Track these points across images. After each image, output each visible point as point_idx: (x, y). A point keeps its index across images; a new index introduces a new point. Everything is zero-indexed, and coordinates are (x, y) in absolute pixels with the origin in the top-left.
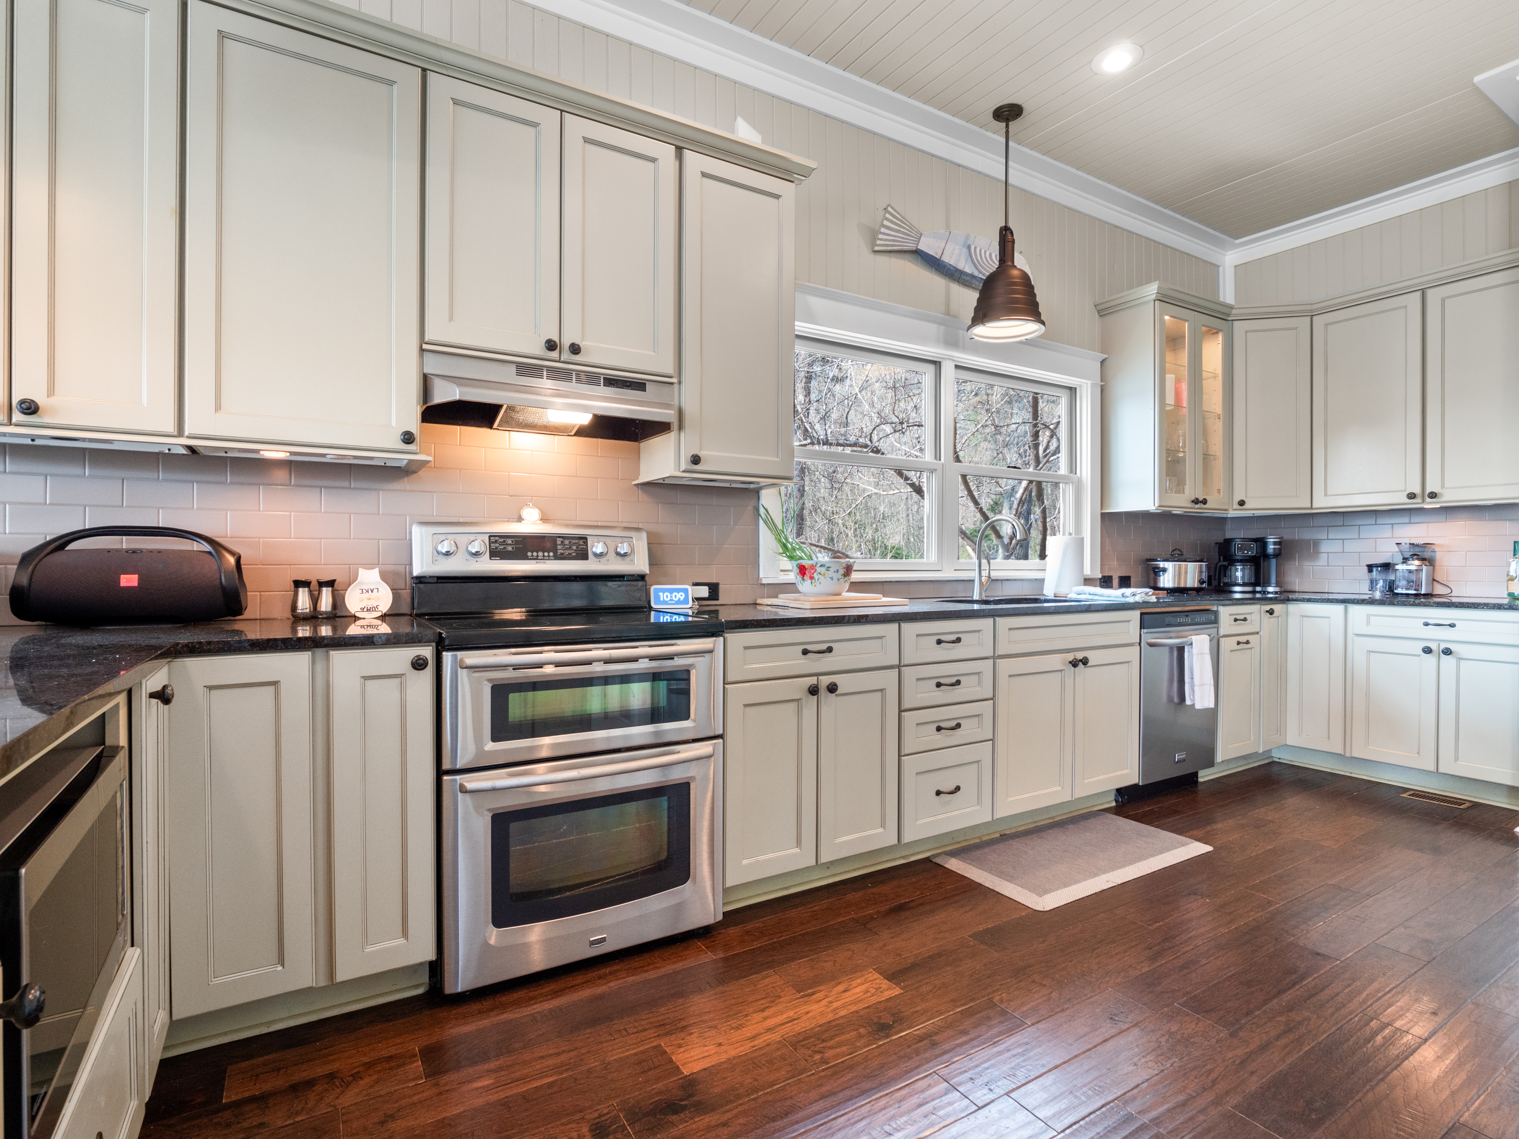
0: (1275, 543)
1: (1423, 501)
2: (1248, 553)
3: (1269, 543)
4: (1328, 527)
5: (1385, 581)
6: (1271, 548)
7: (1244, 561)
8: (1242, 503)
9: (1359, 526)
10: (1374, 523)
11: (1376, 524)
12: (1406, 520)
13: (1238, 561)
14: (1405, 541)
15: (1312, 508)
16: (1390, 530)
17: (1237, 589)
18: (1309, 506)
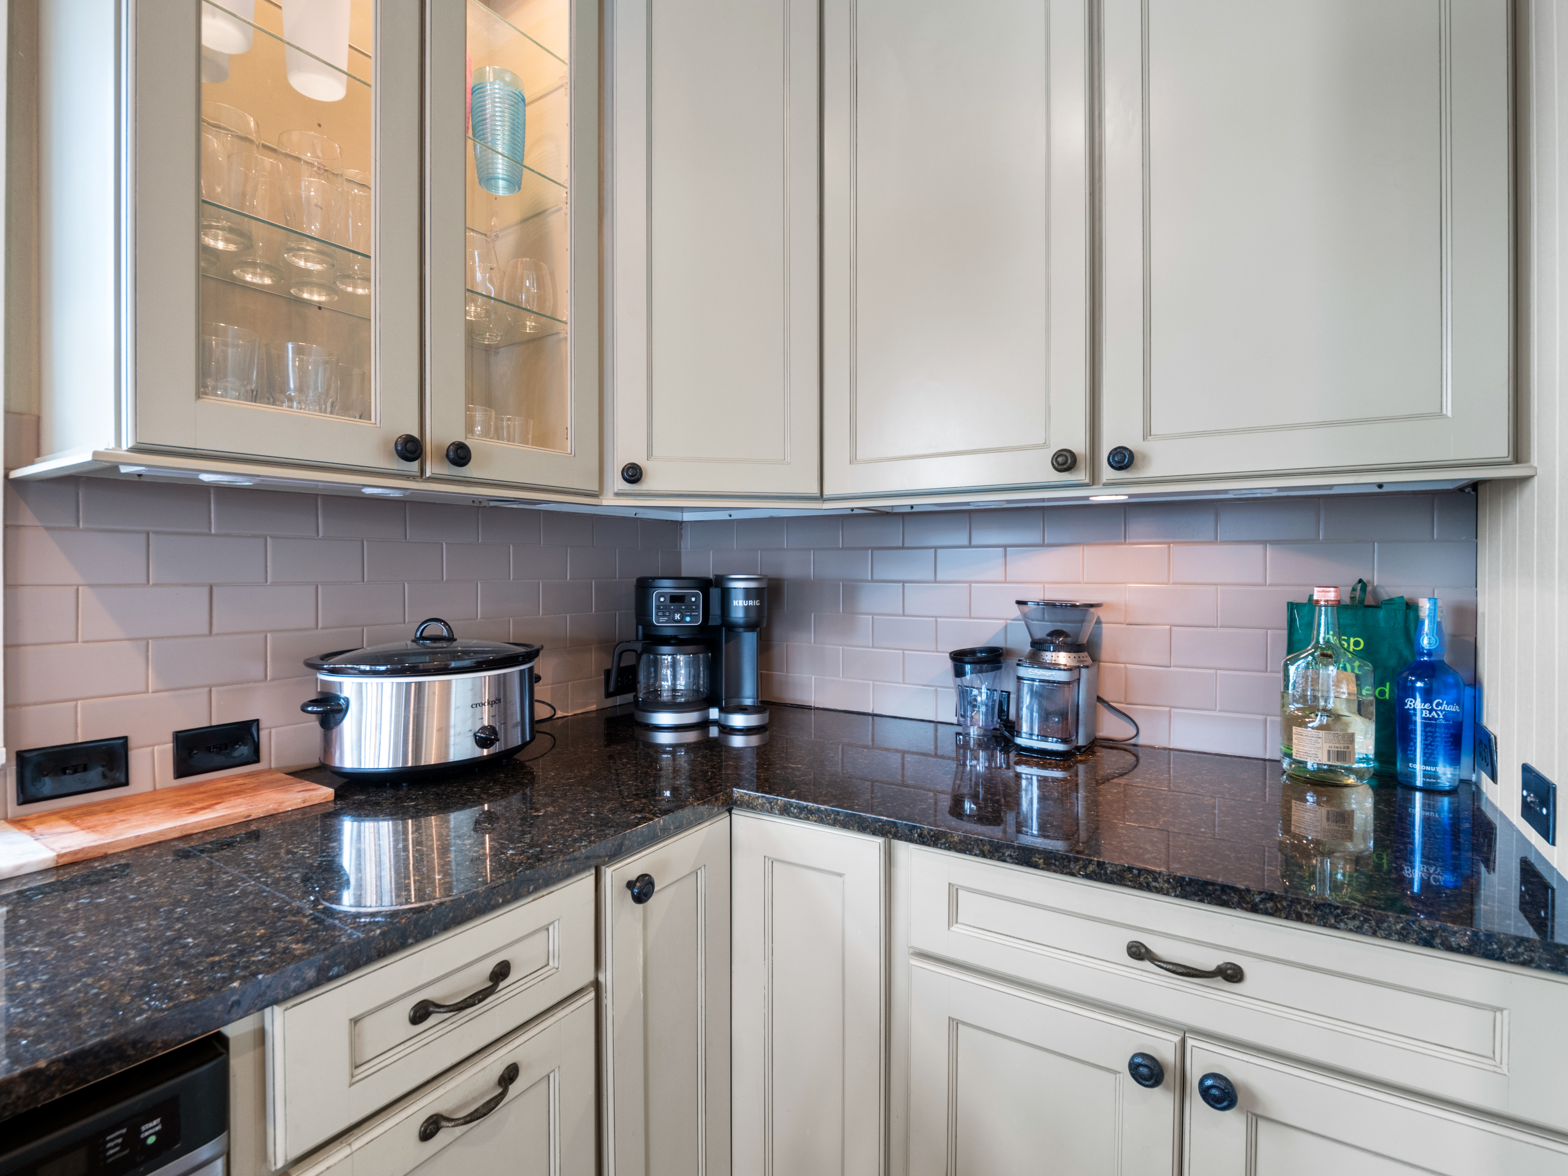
0: (748, 594)
1: (1094, 480)
2: (682, 619)
3: (733, 592)
4: (873, 549)
5: (991, 690)
6: (739, 605)
7: (677, 642)
8: (633, 474)
9: (936, 548)
10: (965, 542)
11: (970, 546)
12: (1033, 537)
13: (666, 641)
14: (1035, 594)
15: (821, 497)
16: (1001, 561)
17: (664, 718)
18: (814, 490)
